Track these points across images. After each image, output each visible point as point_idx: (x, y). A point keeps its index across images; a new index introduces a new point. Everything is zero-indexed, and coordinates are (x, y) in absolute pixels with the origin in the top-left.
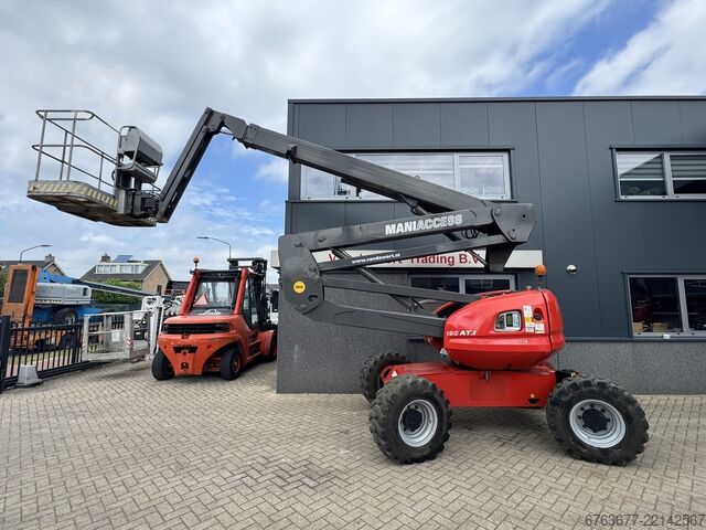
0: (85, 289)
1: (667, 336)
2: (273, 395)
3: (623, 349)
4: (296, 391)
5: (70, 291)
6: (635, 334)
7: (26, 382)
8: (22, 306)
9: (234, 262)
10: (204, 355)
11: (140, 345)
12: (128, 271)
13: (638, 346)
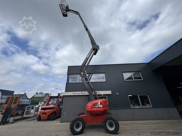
0: (30, 101)
1: (137, 107)
2: (59, 123)
3: (129, 110)
4: (64, 122)
5: (26, 101)
6: (131, 107)
7: (11, 122)
8: (15, 105)
9: (59, 94)
10: (48, 114)
11: (37, 113)
12: (41, 96)
13: (132, 110)
